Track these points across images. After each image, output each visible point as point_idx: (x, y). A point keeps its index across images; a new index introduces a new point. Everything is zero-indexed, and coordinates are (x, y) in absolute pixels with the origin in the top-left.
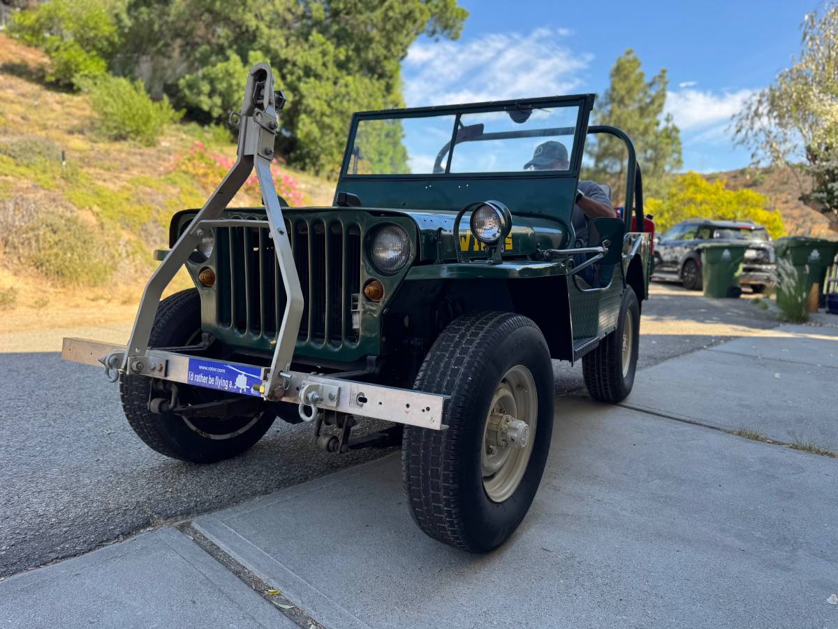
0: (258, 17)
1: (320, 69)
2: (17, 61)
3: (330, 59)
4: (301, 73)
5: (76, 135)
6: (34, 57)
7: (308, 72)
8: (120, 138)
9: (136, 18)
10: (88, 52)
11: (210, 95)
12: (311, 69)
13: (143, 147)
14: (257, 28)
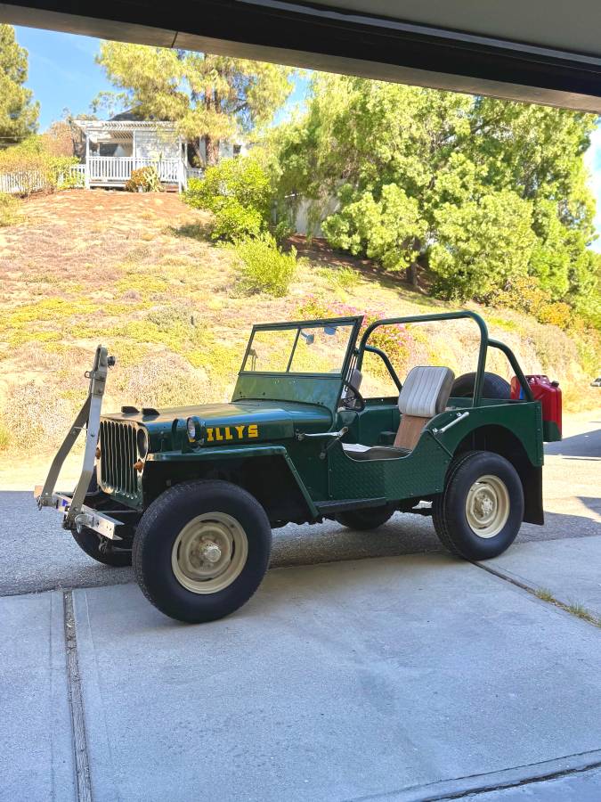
0: (396, 148)
1: (458, 192)
2: (192, 222)
3: (469, 179)
4: (437, 198)
5: (220, 293)
6: (205, 217)
7: (446, 197)
8: (255, 291)
9: (287, 166)
10: (246, 207)
11: (350, 234)
12: (449, 194)
13: (273, 298)
14: (393, 158)
